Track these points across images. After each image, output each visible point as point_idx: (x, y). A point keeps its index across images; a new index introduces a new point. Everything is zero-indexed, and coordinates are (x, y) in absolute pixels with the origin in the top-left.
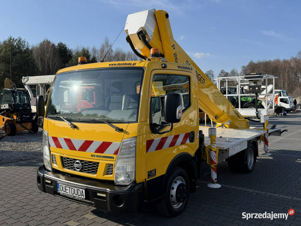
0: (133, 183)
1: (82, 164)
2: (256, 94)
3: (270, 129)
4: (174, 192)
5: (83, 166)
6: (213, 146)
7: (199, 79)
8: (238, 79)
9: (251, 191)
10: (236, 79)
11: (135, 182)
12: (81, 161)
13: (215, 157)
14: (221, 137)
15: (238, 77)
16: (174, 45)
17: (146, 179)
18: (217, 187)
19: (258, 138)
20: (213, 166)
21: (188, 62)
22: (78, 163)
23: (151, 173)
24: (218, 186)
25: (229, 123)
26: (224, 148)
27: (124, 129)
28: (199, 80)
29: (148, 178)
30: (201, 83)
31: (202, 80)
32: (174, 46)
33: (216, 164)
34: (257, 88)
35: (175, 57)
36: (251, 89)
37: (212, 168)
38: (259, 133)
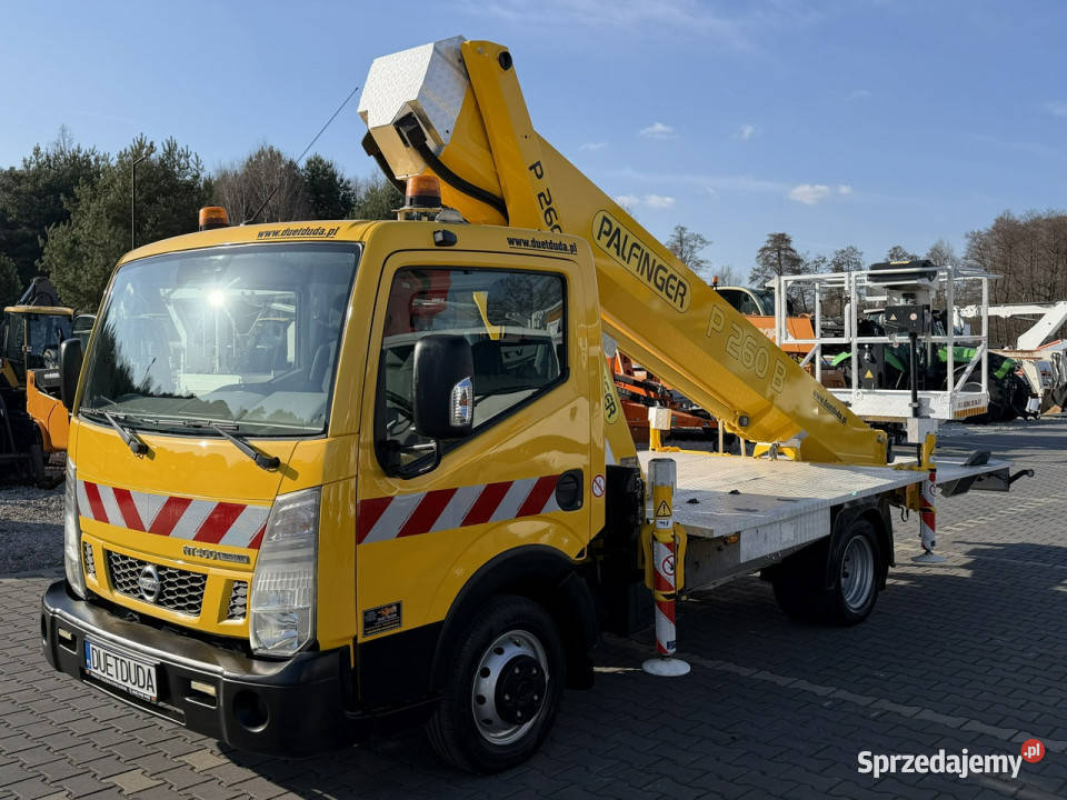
0: (309, 650)
1: (161, 578)
2: (913, 336)
3: (965, 465)
4: (488, 686)
5: (162, 587)
6: (661, 526)
7: (660, 282)
8: (850, 282)
9: (821, 690)
10: (843, 283)
11: (314, 645)
12: (159, 568)
13: (668, 567)
14: (735, 492)
15: (850, 276)
16: (538, 163)
17: (355, 639)
18: (674, 674)
19: (895, 496)
20: (660, 596)
21: (609, 222)
22: (149, 575)
23: (380, 616)
24: (680, 668)
25: (797, 443)
26: (712, 531)
27: (283, 460)
28: (661, 289)
29: (365, 634)
30: (670, 297)
31: (673, 288)
32: (538, 168)
33: (671, 588)
34: (914, 317)
35: (546, 207)
36: (893, 318)
37: (660, 604)
38: (890, 481)
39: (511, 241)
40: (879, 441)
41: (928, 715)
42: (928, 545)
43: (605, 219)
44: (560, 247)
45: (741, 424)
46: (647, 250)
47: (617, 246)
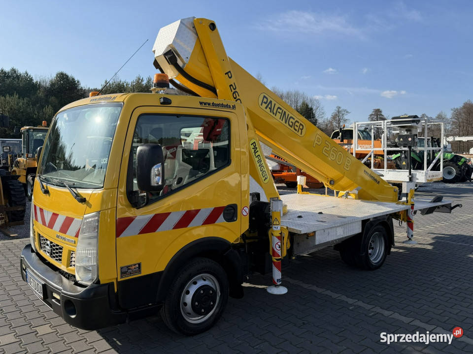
0: (96, 283)
1: (51, 247)
2: (410, 147)
3: (431, 202)
4: (189, 298)
5: (52, 251)
6: (275, 229)
7: (291, 124)
8: (384, 125)
9: (350, 301)
10: (381, 125)
11: (98, 282)
12: (51, 243)
13: (278, 247)
14: (321, 213)
15: (384, 123)
16: (230, 72)
17: (117, 278)
18: (279, 293)
19: (396, 215)
20: (274, 259)
21: (267, 98)
22: (48, 245)
23: (128, 269)
24: (283, 290)
25: (356, 192)
26: (300, 231)
27: (87, 199)
28: (291, 127)
29: (122, 277)
30: (296, 130)
31: (297, 126)
32: (229, 74)
33: (279, 256)
34: (410, 139)
35: (233, 91)
36: (401, 140)
37: (274, 262)
38: (392, 209)
39: (201, 103)
40: (395, 191)
41: (396, 316)
42: (410, 236)
43: (264, 97)
44: (227, 106)
45: (330, 183)
46: (284, 110)
47: (270, 108)
